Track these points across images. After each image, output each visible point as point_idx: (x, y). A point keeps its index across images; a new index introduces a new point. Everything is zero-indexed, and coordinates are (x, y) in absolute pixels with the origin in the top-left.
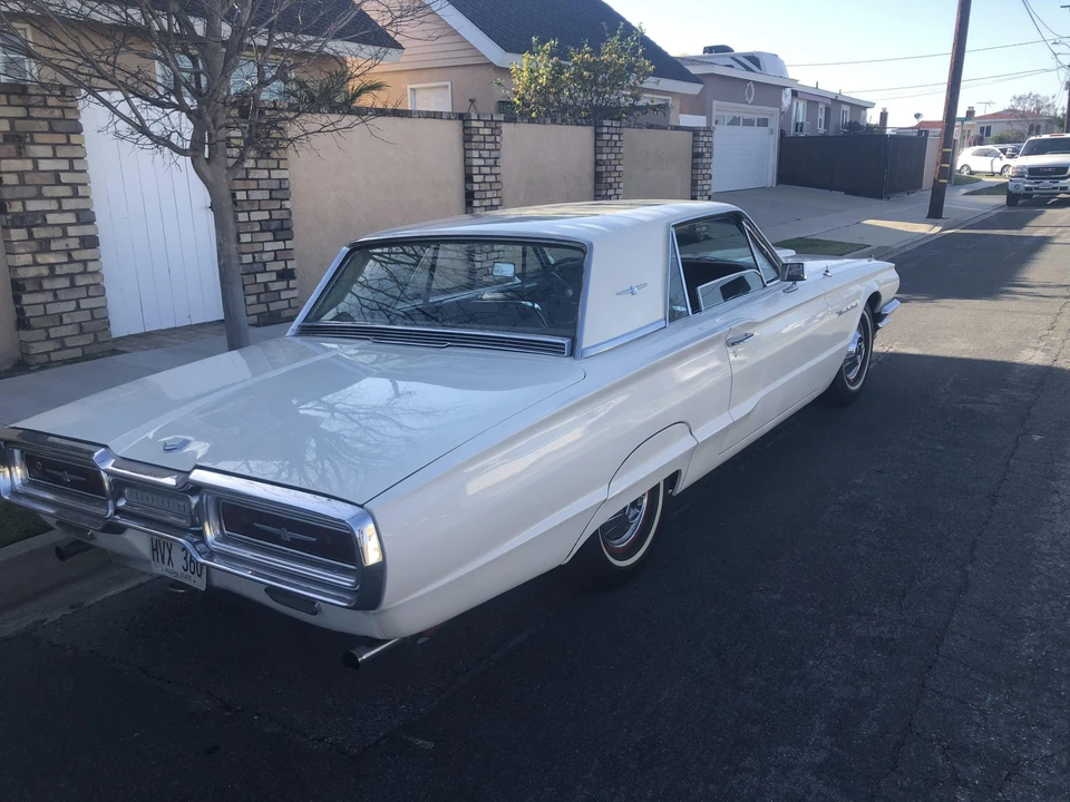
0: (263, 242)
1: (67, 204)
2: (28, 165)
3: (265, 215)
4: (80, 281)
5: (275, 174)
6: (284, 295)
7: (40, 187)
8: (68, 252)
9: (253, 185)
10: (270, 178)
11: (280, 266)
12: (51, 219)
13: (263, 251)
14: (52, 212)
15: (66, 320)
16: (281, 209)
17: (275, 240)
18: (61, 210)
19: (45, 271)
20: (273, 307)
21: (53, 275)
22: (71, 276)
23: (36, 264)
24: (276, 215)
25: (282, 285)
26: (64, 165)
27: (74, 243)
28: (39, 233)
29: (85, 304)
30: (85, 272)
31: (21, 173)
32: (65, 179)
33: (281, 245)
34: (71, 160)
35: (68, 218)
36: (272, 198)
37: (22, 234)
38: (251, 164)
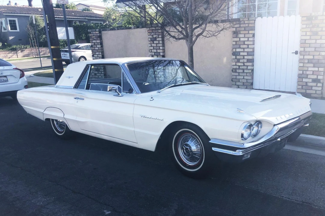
0: (308, 67)
1: (246, 50)
2: (238, 39)
3: (311, 57)
4: (246, 71)
5: (318, 42)
6: (314, 88)
7: (240, 45)
8: (244, 63)
9: (308, 45)
10: (316, 43)
11: (315, 77)
12: (241, 54)
13: (307, 70)
14: (242, 52)
15: (240, 81)
16: (319, 55)
17: (314, 67)
18: (244, 52)
19: (238, 67)
20: (308, 92)
21: (239, 69)
22: (243, 69)
23: (236, 65)
24: (316, 57)
25: (315, 84)
26: (246, 39)
27: (245, 61)
28: (238, 57)
29: (245, 78)
30: (247, 69)
31: (236, 42)
32: (246, 43)
33: (316, 69)
34: (248, 38)
35: (246, 54)
36: (315, 51)
37: (234, 57)
38: (308, 38)
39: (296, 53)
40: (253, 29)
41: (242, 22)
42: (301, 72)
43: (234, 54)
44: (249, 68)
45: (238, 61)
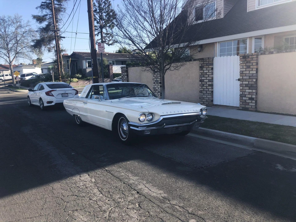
0: (246, 89)
1: (208, 78)
2: (203, 71)
3: (247, 83)
4: (208, 92)
5: (251, 72)
6: (250, 104)
7: (204, 75)
8: (206, 87)
9: (245, 75)
10: (249, 73)
11: (250, 96)
12: (205, 81)
13: (245, 92)
14: (205, 79)
15: (205, 99)
16: (252, 81)
17: (249, 89)
18: (206, 79)
19: (203, 90)
20: (247, 106)
21: (204, 91)
22: (206, 91)
23: (202, 88)
24: (250, 83)
25: (251, 101)
26: (208, 71)
27: (207, 85)
28: (203, 83)
29: (208, 96)
30: (208, 91)
31: (202, 73)
32: (208, 74)
33: (251, 91)
34: (209, 70)
35: (207, 81)
36: (249, 78)
37: (201, 83)
38: (244, 70)
39: (239, 80)
40: (212, 64)
41: (205, 60)
42: (241, 93)
43: (201, 81)
44: (210, 90)
45: (203, 86)
